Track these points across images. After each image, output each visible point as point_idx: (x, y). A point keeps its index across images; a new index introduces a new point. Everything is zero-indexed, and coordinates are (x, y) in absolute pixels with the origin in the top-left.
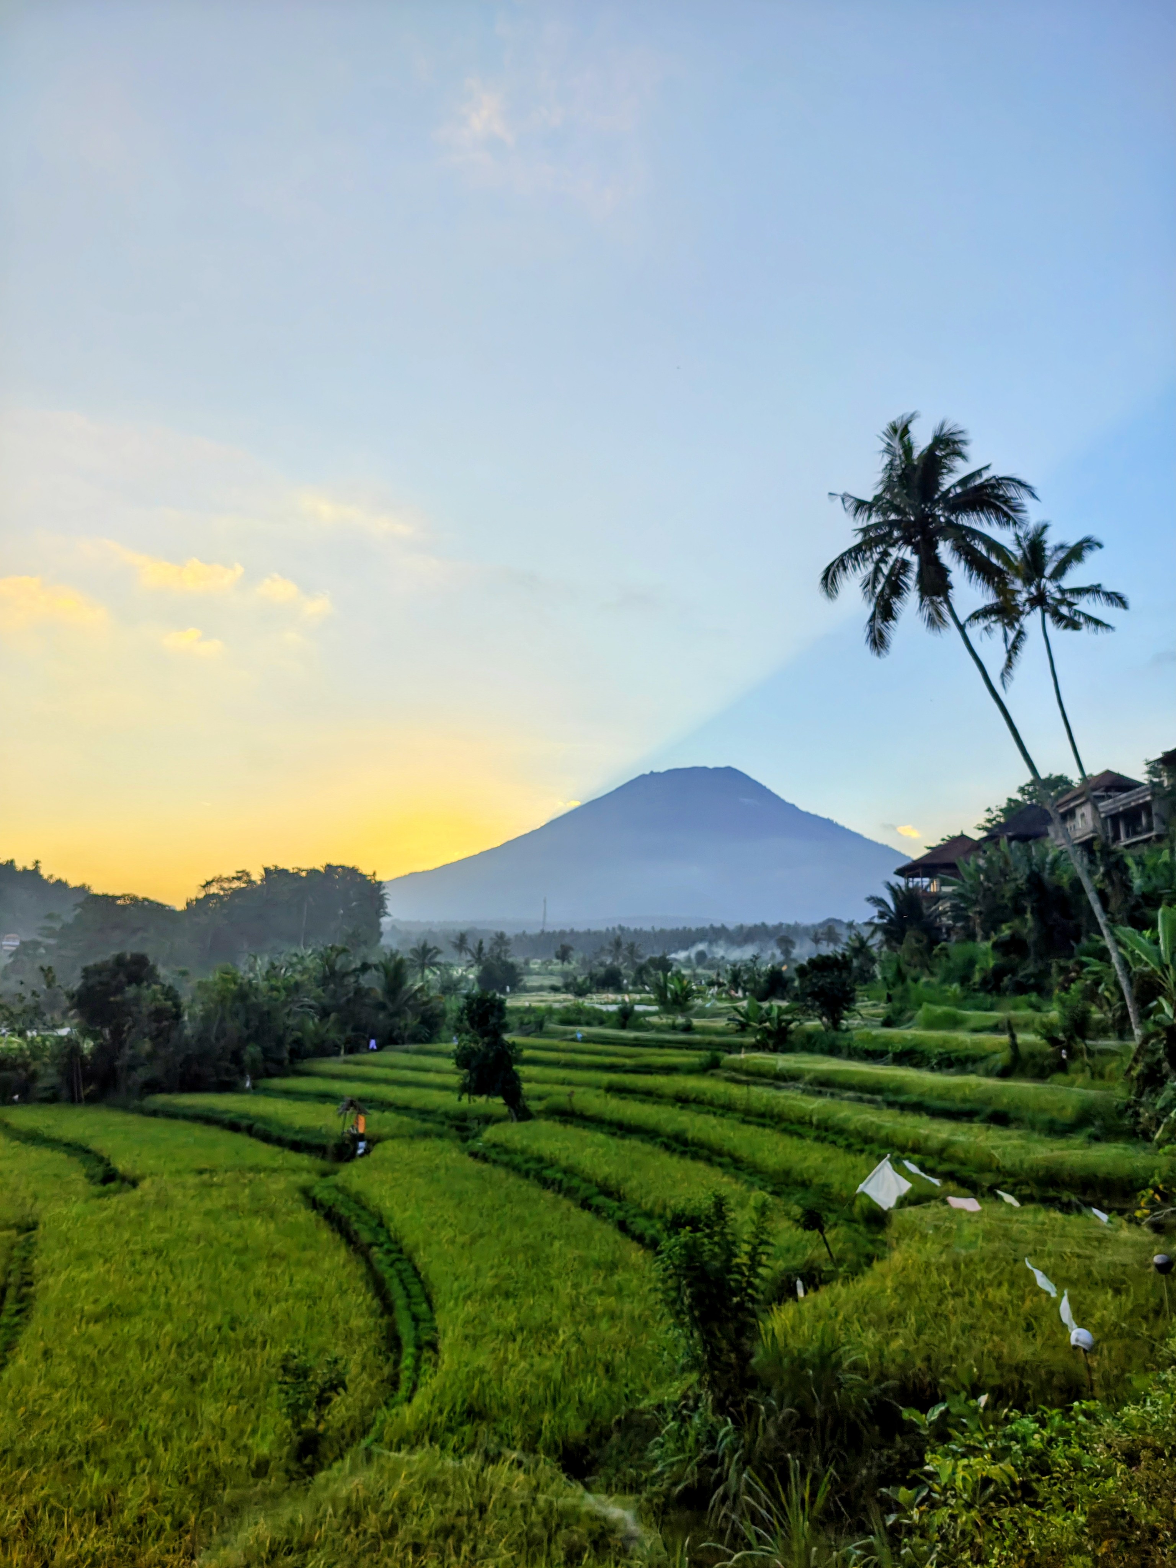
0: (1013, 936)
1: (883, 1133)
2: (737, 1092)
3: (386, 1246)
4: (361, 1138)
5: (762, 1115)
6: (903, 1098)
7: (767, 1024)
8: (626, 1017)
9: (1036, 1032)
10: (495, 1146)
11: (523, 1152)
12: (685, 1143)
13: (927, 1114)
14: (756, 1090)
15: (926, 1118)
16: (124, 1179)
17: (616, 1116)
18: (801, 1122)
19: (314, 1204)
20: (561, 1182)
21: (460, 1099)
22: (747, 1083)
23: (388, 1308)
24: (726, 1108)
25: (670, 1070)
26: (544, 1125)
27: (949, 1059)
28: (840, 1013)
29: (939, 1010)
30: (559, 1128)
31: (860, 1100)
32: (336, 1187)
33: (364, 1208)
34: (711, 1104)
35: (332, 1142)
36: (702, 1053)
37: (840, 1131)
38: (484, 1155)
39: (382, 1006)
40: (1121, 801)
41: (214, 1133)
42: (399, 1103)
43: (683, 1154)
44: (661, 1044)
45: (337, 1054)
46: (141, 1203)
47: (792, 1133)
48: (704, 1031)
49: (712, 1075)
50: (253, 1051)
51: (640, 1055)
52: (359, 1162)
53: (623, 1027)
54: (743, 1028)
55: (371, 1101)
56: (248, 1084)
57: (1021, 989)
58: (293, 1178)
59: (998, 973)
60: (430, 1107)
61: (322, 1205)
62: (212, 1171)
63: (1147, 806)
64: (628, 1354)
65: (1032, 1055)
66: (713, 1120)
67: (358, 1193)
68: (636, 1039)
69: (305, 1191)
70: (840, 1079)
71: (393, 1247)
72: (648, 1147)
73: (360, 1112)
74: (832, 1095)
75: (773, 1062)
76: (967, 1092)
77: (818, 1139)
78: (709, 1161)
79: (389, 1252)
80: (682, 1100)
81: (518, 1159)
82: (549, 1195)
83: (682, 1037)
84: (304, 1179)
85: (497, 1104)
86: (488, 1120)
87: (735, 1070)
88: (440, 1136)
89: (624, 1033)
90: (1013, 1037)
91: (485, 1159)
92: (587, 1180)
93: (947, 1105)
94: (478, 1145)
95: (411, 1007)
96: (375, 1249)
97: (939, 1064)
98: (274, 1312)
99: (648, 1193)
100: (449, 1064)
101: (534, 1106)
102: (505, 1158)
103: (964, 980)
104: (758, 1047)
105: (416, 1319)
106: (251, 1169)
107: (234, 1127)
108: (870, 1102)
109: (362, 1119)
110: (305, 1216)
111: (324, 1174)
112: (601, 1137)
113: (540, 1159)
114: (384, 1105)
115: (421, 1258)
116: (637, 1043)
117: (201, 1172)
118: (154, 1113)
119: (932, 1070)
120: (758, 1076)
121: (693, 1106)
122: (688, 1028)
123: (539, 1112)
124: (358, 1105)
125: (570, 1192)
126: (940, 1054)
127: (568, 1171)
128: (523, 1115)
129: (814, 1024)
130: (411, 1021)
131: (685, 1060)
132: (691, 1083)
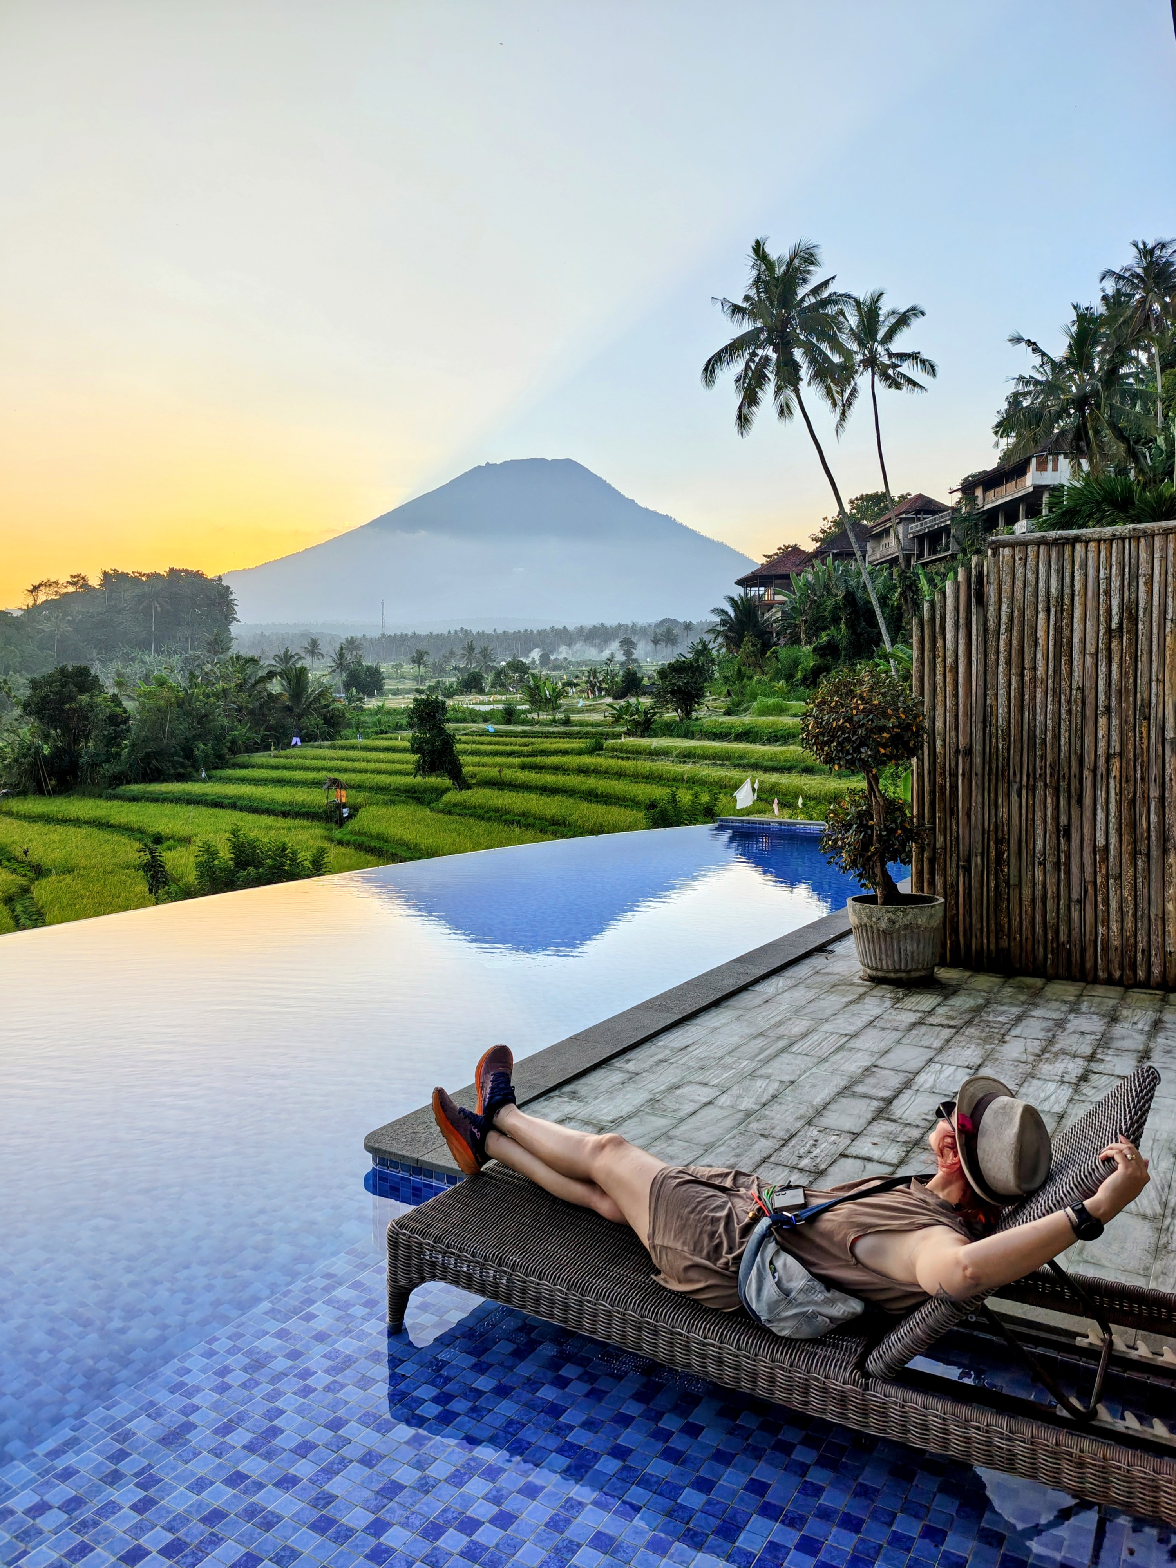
0: (829, 642)
1: (733, 781)
2: (623, 764)
4: (344, 806)
5: (647, 778)
6: (745, 762)
7: (636, 716)
8: (510, 715)
10: (456, 805)
12: (596, 796)
13: (761, 770)
14: (639, 762)
15: (760, 773)
16: (174, 840)
17: (539, 783)
18: (675, 780)
21: (413, 779)
22: (628, 758)
24: (620, 775)
25: (565, 752)
26: (485, 791)
27: (776, 736)
28: (691, 706)
29: (770, 701)
30: (499, 792)
31: (715, 764)
33: (388, 841)
34: (607, 772)
35: (320, 810)
36: (585, 740)
37: (704, 783)
38: (450, 811)
40: (929, 522)
42: (353, 783)
43: (598, 802)
44: (547, 735)
45: (267, 748)
47: (670, 786)
48: (581, 724)
49: (598, 755)
51: (532, 743)
52: (354, 820)
53: (509, 722)
54: (617, 719)
56: (203, 775)
58: (311, 831)
59: (816, 671)
60: (382, 785)
63: (947, 529)
66: (613, 783)
68: (524, 732)
70: (699, 752)
72: (571, 800)
74: (694, 762)
75: (646, 744)
76: (787, 756)
77: (689, 788)
78: (616, 805)
80: (583, 771)
81: (480, 811)
83: (563, 729)
85: (444, 780)
86: (441, 790)
87: (617, 750)
88: (402, 803)
89: (512, 728)
91: (451, 813)
92: (538, 818)
93: (775, 764)
94: (440, 806)
97: (769, 740)
99: (588, 820)
100: (408, 757)
101: (473, 780)
102: (466, 811)
103: (789, 677)
104: (629, 733)
108: (723, 765)
112: (534, 796)
116: (524, 734)
119: (764, 744)
120: (636, 753)
121: (594, 774)
122: (567, 722)
123: (478, 784)
126: (771, 733)
127: (524, 815)
128: (465, 786)
129: (671, 715)
131: (572, 745)
132: (587, 760)
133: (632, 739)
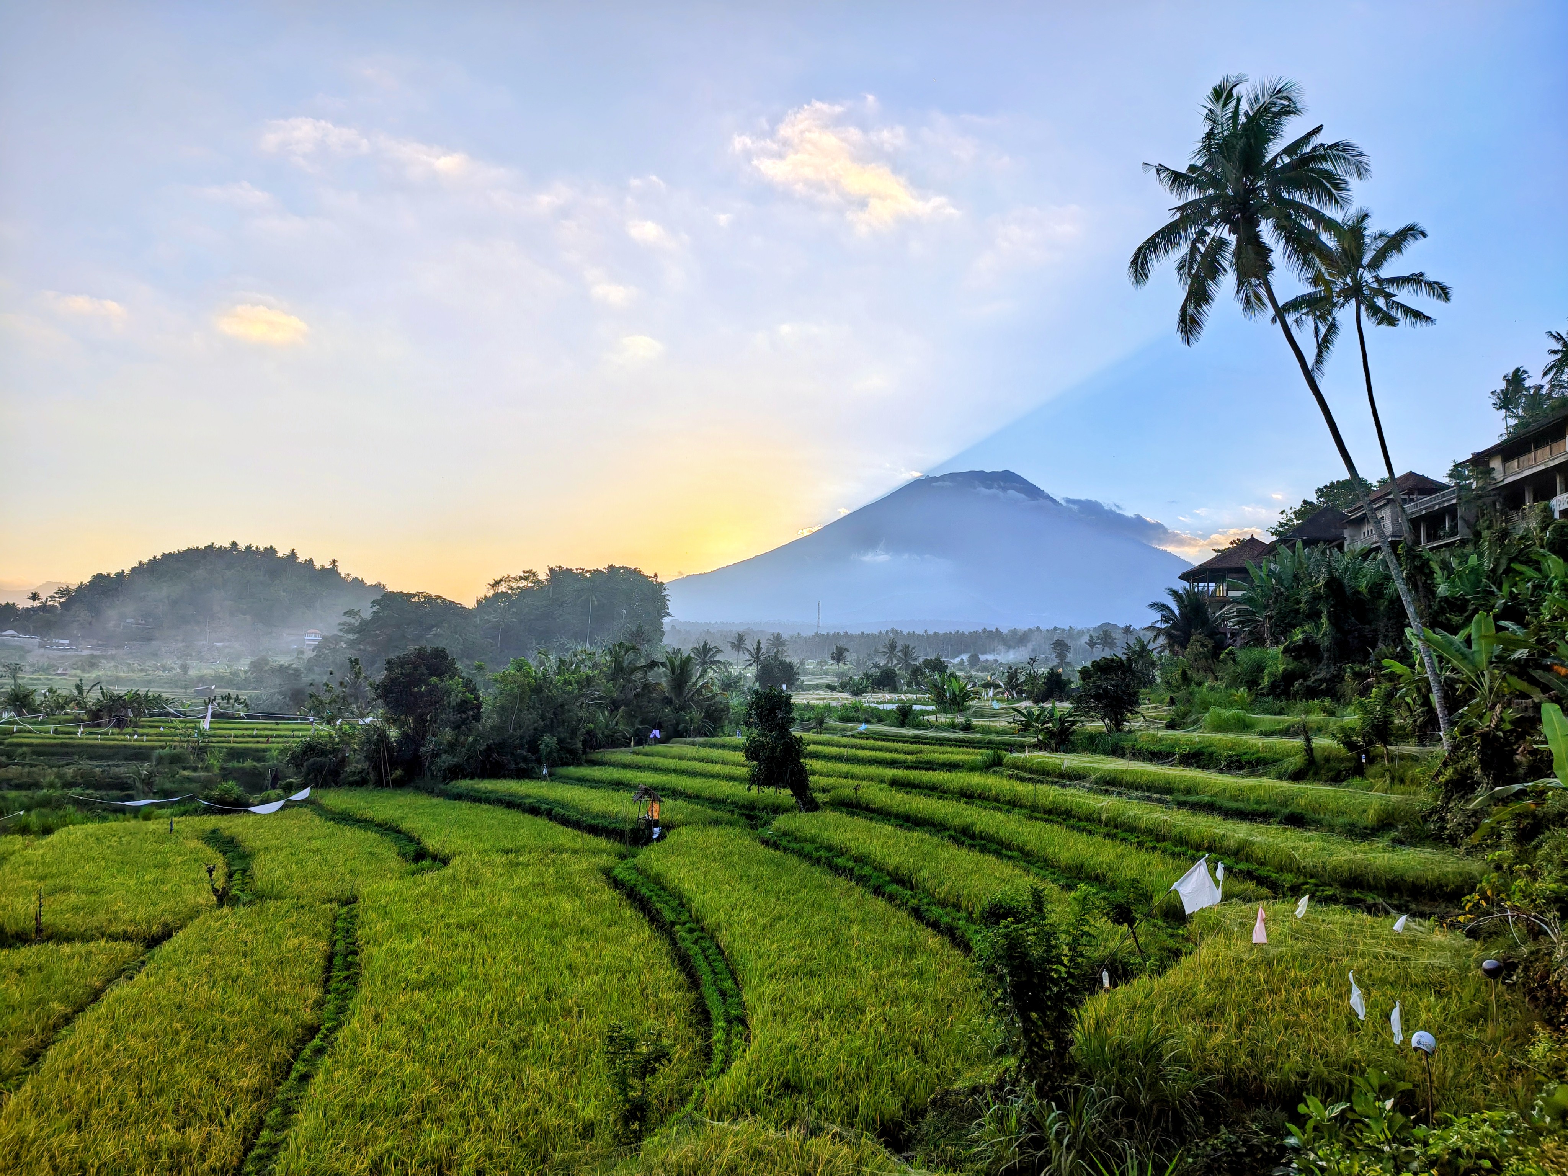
0: (1306, 640)
1: (1176, 831)
2: (1022, 789)
3: (688, 925)
4: (656, 823)
5: (1050, 812)
6: (1194, 798)
7: (1050, 725)
8: (904, 716)
9: (1334, 736)
10: (785, 834)
11: (813, 841)
12: (973, 836)
13: (1220, 813)
14: (1043, 788)
15: (1218, 819)
16: (434, 858)
17: (902, 809)
18: (1089, 819)
19: (616, 883)
20: (852, 870)
21: (749, 789)
22: (1031, 780)
23: (694, 982)
24: (1013, 804)
25: (952, 766)
26: (831, 816)
27: (1239, 761)
28: (1122, 714)
29: (1227, 713)
30: (846, 819)
31: (1149, 798)
32: (635, 868)
33: (664, 889)
34: (996, 799)
35: (629, 827)
36: (984, 751)
37: (1131, 829)
38: (775, 842)
39: (668, 701)
40: (1424, 505)
41: (514, 816)
42: (690, 792)
43: (972, 847)
44: (941, 742)
45: (628, 745)
46: (453, 879)
47: (1081, 830)
48: (985, 730)
49: (995, 772)
50: (549, 741)
51: (921, 752)
52: (655, 846)
53: (902, 724)
54: (1026, 727)
55: (663, 789)
56: (545, 771)
57: (1312, 693)
58: (594, 860)
59: (1288, 677)
60: (720, 796)
61: (623, 885)
62: (518, 851)
63: (1452, 511)
64: (935, 1036)
65: (1327, 760)
66: (1000, 816)
67: (657, 875)
68: (916, 737)
69: (607, 872)
70: (1129, 778)
71: (694, 925)
72: (936, 840)
73: (655, 799)
74: (1120, 794)
75: (1058, 761)
76: (1262, 793)
77: (1107, 835)
78: (997, 854)
79: (691, 931)
80: (967, 795)
81: (809, 847)
82: (842, 881)
83: (961, 735)
84: (604, 860)
85: (785, 795)
86: (777, 809)
87: (1018, 768)
88: (731, 824)
89: (904, 731)
90: (1308, 740)
91: (776, 846)
92: (879, 868)
93: (1242, 806)
94: (768, 833)
95: (696, 703)
96: (678, 927)
97: (1228, 766)
98: (588, 983)
99: (942, 883)
100: (740, 757)
101: (820, 797)
102: (793, 845)
103: (1252, 684)
104: (1039, 746)
105: (723, 994)
106: (553, 851)
107: (534, 811)
108: (1159, 801)
109: (656, 806)
110: (608, 894)
111: (622, 857)
112: (888, 829)
113: (830, 848)
114: (675, 794)
115: (724, 937)
116: (916, 740)
117: (507, 852)
118: (459, 797)
119: (1221, 771)
120: (1043, 774)
121: (979, 802)
122: (967, 727)
123: (825, 803)
124: (652, 793)
125: (861, 880)
126: (1231, 756)
127: (861, 860)
128: (811, 806)
129: (1096, 725)
130: (696, 715)
131: (966, 757)
132: (976, 780)
133: (1041, 753)
